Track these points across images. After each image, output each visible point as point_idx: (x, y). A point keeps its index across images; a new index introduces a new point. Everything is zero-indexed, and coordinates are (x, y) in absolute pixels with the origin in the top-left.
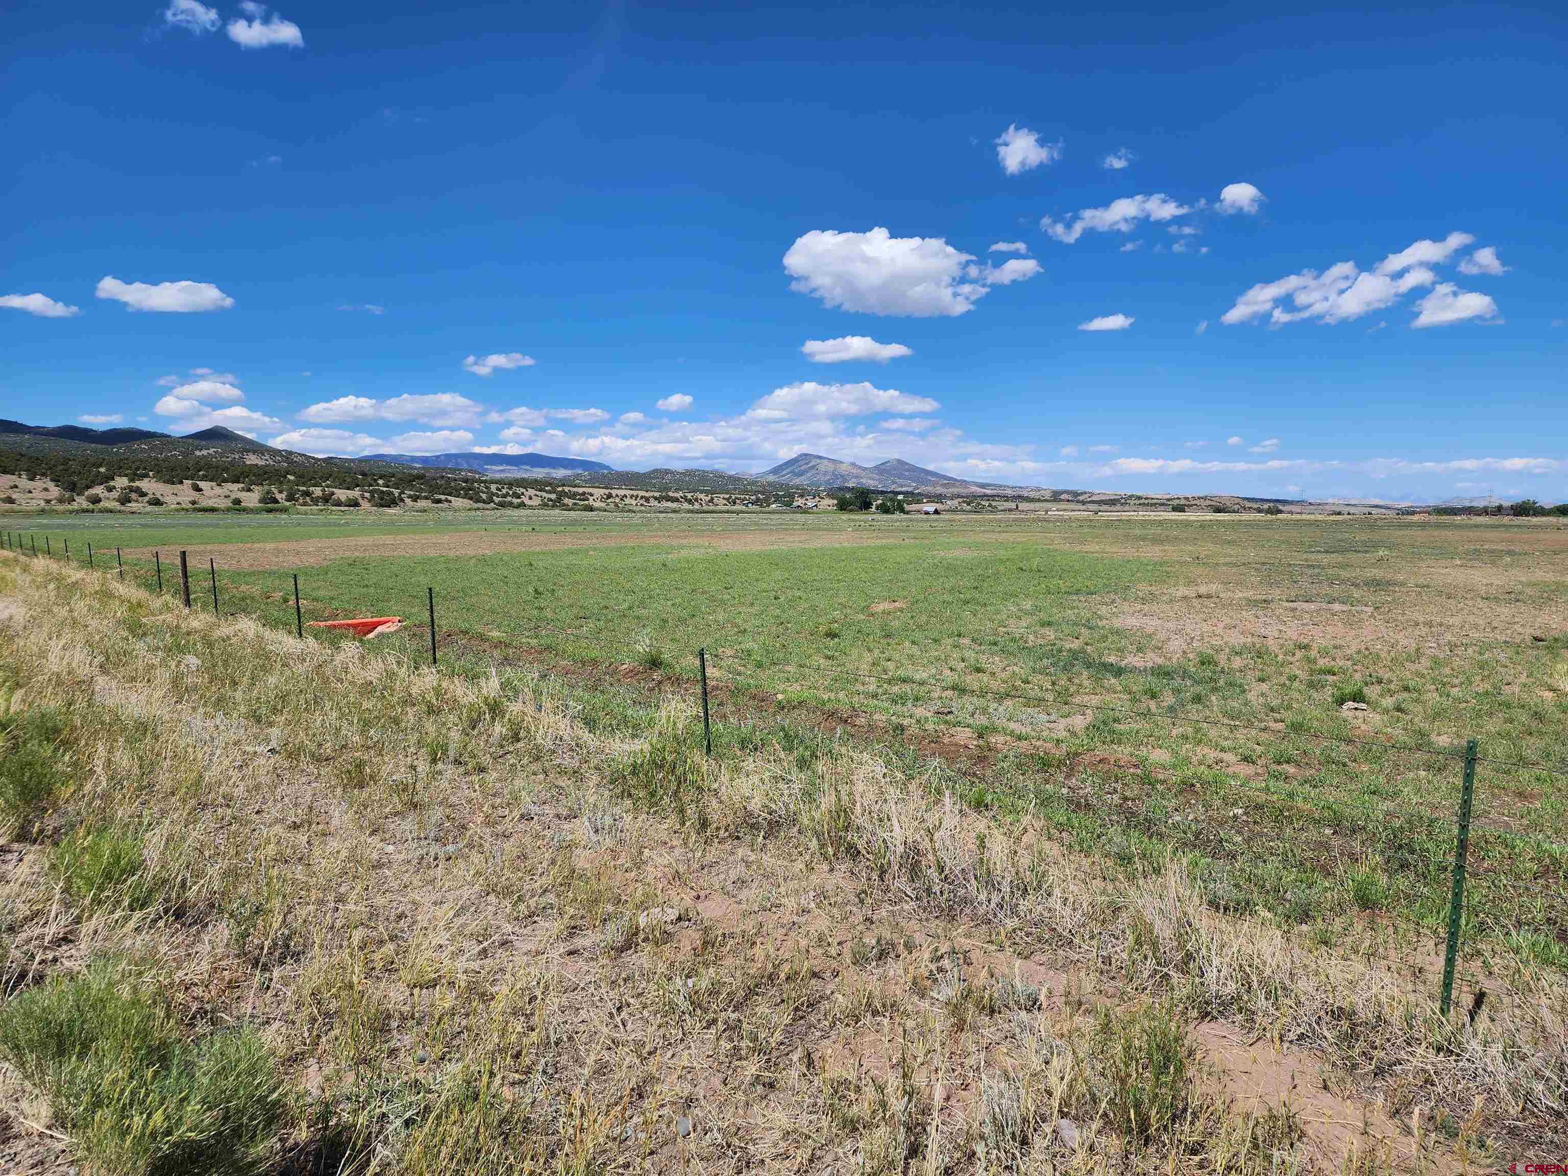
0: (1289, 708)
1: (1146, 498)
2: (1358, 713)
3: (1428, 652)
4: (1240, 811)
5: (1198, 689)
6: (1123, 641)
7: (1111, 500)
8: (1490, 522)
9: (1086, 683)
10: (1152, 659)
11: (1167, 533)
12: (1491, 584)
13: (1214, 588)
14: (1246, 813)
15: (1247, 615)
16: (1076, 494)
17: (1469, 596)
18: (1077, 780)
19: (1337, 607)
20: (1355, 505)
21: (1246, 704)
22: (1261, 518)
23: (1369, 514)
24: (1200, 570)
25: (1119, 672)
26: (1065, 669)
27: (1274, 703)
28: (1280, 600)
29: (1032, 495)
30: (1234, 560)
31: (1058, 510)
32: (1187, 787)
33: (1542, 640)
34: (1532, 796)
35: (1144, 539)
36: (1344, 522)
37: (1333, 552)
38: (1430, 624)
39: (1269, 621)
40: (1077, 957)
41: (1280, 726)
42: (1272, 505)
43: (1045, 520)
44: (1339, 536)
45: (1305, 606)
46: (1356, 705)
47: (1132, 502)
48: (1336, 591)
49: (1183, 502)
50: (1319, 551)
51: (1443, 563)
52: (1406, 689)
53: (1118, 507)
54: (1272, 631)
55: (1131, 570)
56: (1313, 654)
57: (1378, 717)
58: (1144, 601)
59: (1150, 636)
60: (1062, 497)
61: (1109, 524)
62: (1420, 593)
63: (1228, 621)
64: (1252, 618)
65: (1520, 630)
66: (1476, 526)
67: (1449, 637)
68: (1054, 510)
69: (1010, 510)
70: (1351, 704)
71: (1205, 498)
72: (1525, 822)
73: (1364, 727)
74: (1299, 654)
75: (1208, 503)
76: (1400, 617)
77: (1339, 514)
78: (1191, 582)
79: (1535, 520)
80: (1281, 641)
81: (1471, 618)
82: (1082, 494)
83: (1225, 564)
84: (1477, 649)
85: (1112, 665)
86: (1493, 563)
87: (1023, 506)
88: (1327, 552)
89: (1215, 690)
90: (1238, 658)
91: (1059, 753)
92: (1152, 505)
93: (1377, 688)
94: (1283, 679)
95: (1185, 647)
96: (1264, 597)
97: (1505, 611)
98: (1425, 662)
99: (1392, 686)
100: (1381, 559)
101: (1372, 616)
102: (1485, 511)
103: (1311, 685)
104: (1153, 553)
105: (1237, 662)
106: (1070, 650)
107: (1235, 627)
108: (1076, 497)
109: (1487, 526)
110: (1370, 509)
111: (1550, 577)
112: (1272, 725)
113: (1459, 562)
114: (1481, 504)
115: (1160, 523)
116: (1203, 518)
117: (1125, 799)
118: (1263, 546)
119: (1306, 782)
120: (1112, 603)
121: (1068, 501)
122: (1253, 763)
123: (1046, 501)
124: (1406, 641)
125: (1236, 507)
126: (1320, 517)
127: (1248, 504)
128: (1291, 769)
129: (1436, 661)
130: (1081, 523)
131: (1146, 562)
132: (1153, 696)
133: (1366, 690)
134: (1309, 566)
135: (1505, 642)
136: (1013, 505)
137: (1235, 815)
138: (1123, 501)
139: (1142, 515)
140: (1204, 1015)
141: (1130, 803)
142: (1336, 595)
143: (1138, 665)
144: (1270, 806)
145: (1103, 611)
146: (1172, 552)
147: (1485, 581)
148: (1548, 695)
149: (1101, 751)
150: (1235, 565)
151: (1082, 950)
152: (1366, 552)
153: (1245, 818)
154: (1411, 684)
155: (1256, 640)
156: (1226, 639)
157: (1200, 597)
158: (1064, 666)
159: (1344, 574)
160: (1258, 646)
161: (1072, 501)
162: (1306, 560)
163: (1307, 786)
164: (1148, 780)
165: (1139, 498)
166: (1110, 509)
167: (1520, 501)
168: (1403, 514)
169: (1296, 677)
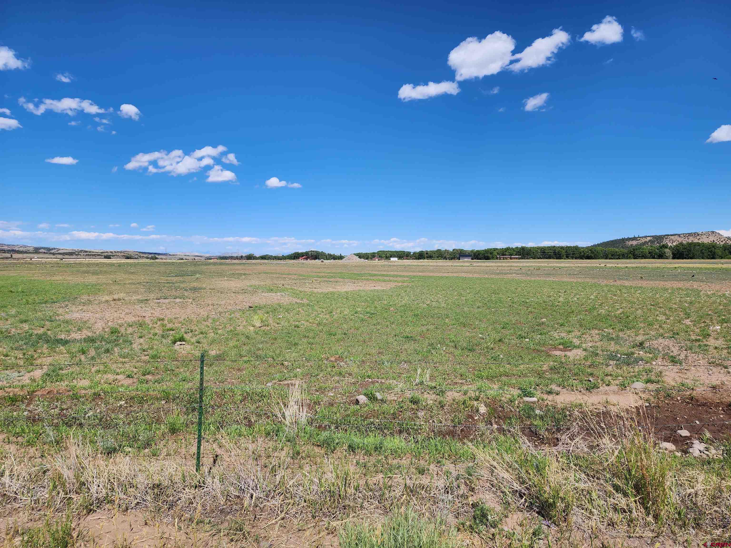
0: (152, 348)
1: (90, 252)
2: (182, 346)
3: (211, 316)
4: (123, 402)
5: (109, 346)
6: (69, 326)
7: (70, 253)
8: (239, 262)
9: (45, 351)
10: (86, 333)
11: (101, 269)
12: (237, 287)
13: (122, 295)
14: (126, 403)
15: (137, 307)
16: (49, 249)
17: (229, 292)
18: (34, 406)
19: (178, 300)
20: (188, 256)
21: (131, 350)
22: (148, 262)
23: (194, 259)
24: (117, 287)
25: (65, 342)
26: (33, 345)
27: (146, 347)
28: (153, 299)
29: (21, 249)
30: (134, 281)
31: (38, 258)
32: (97, 396)
33: (252, 307)
34: (243, 370)
35: (88, 272)
36: (184, 263)
37: (178, 276)
38: (213, 305)
39: (147, 309)
40: (18, 505)
41: (147, 357)
42: (153, 255)
43: (30, 264)
44: (182, 269)
45: (164, 301)
46: (181, 343)
47: (82, 254)
48: (178, 293)
49: (110, 254)
50: (173, 276)
51: (220, 279)
52: (202, 333)
53: (74, 256)
54: (148, 314)
55: (79, 289)
56: (166, 322)
57: (189, 347)
58: (84, 304)
59: (86, 322)
60: (41, 251)
61: (69, 265)
62: (211, 292)
63: (127, 311)
64: (140, 309)
65: (245, 304)
66: (234, 264)
67: (220, 309)
68: (36, 258)
69: (7, 258)
70: (179, 343)
71: (121, 252)
72: (240, 380)
73: (183, 352)
74: (159, 323)
75: (123, 254)
76: (202, 303)
77: (182, 259)
78: (111, 293)
79: (253, 261)
80: (152, 318)
81: (228, 301)
82: (52, 249)
83: (129, 284)
84: (229, 313)
85: (62, 339)
86: (238, 278)
87: (15, 256)
88: (176, 276)
89: (116, 345)
90: (131, 328)
91: (24, 393)
92: (93, 255)
93: (190, 334)
94: (151, 336)
95: (104, 325)
96: (146, 298)
97: (241, 297)
98: (210, 321)
99: (196, 333)
100: (197, 279)
101: (192, 303)
102: (237, 258)
103: (163, 336)
104: (92, 279)
105: (130, 330)
106: (37, 335)
107: (130, 313)
108: (49, 251)
109: (237, 264)
110: (194, 257)
111: (257, 283)
112: (143, 358)
113: (226, 279)
114: (235, 255)
115: (97, 264)
116: (120, 262)
117: (62, 410)
118: (148, 274)
119: (156, 382)
120: (66, 306)
121: (44, 253)
122: (132, 378)
123: (30, 253)
124: (204, 313)
125: (136, 256)
126: (174, 261)
127: (142, 255)
128: (149, 377)
129: (214, 320)
130: (53, 265)
131: (87, 284)
132: (84, 353)
133: (185, 335)
134: (168, 283)
135: (240, 309)
136: (9, 255)
137: (120, 405)
138: (77, 253)
139: (88, 260)
140: (90, 511)
141: (65, 411)
142: (178, 295)
143: (77, 338)
144: (137, 397)
145: (61, 311)
146: (102, 279)
147: (235, 286)
148: (252, 328)
149: (49, 386)
150: (134, 284)
151: (23, 501)
152: (192, 276)
153: (125, 405)
154: (204, 331)
155: (140, 318)
156: (126, 319)
157: (115, 300)
158: (32, 344)
159: (182, 285)
160: (140, 321)
161: (47, 253)
162: (167, 280)
163: (156, 383)
164: (75, 397)
165: (86, 252)
166: (69, 257)
167: (248, 254)
168: (207, 259)
169: (156, 334)
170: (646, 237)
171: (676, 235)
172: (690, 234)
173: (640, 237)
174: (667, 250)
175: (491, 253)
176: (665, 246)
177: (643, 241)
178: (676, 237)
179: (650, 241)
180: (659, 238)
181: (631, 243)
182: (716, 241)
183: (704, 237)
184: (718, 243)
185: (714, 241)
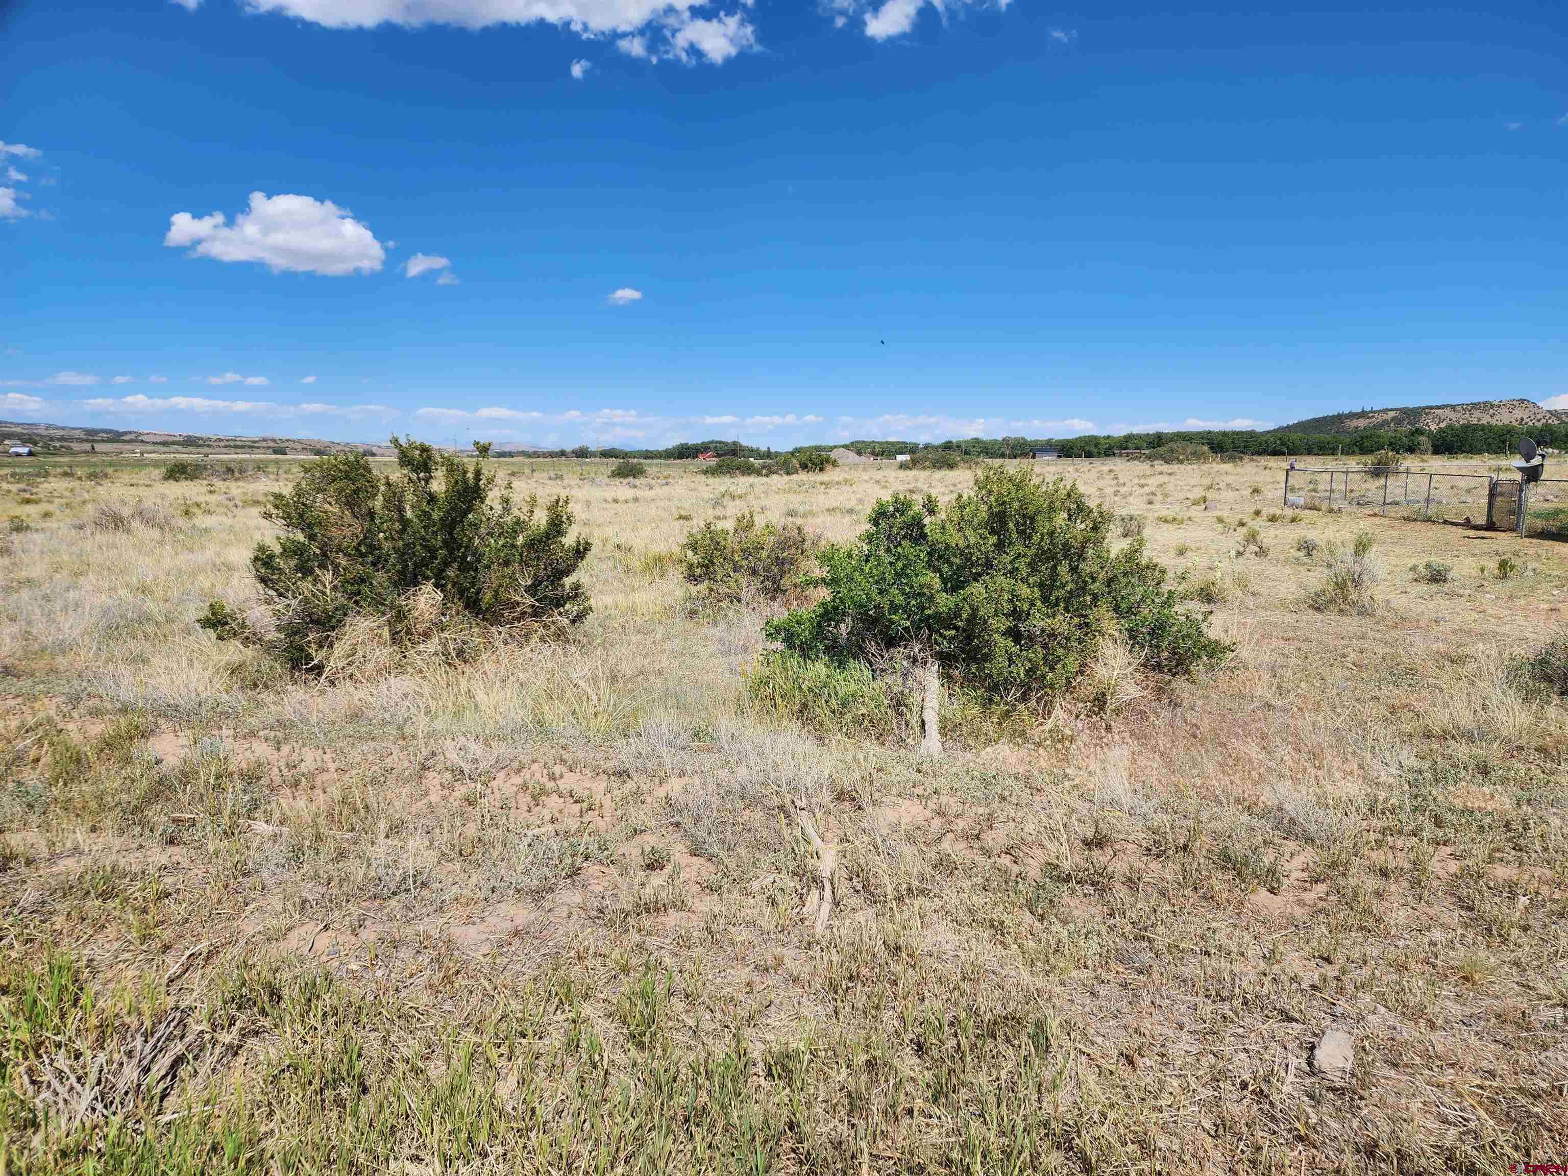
170: (1386, 411)
171: (1446, 406)
172: (1475, 406)
173: (1375, 412)
174: (1422, 439)
175: (1096, 446)
176: (1419, 432)
177: (1380, 420)
178: (1447, 412)
179: (1393, 419)
180: (1411, 414)
181: (1355, 423)
182: (1526, 420)
183: (1503, 411)
184: (1530, 423)
185: (1522, 419)
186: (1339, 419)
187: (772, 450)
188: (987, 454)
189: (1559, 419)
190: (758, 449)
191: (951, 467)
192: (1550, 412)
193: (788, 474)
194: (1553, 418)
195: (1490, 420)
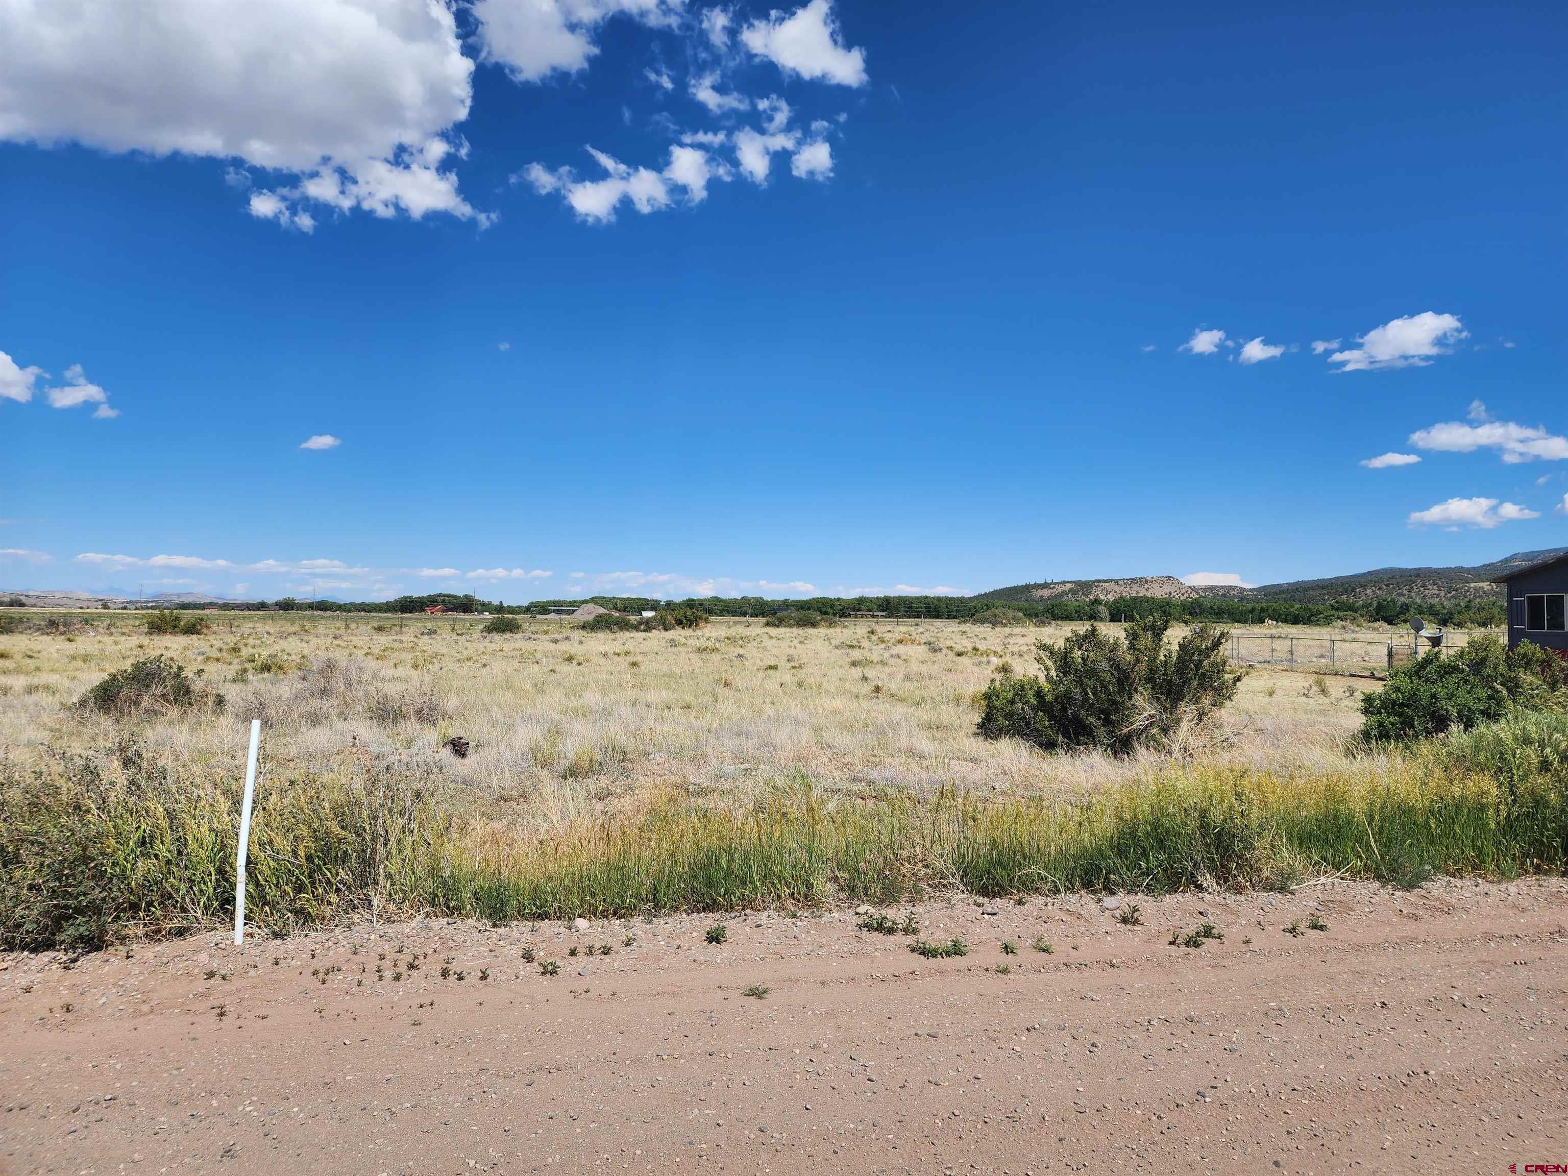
170: (1064, 583)
171: (1112, 580)
172: (1134, 581)
173: (1055, 584)
174: (1101, 608)
175: (832, 607)
176: (1097, 602)
177: (1060, 590)
178: (1113, 585)
179: (1071, 590)
180: (1084, 586)
181: (1040, 592)
182: (1173, 594)
183: (1155, 585)
184: (1177, 597)
185: (1170, 593)
186: (1027, 588)
187: (505, 605)
188: (728, 612)
189: (1198, 593)
190: (490, 603)
191: (814, 625)
192: (1190, 587)
193: (666, 630)
194: (1194, 593)
195: (1145, 593)
